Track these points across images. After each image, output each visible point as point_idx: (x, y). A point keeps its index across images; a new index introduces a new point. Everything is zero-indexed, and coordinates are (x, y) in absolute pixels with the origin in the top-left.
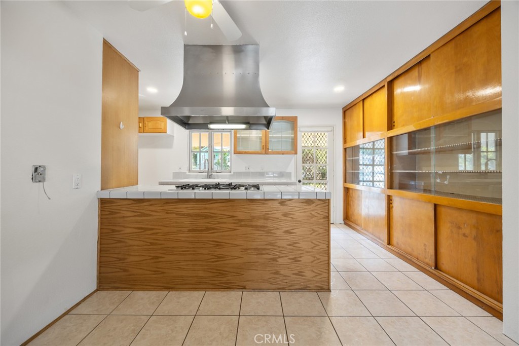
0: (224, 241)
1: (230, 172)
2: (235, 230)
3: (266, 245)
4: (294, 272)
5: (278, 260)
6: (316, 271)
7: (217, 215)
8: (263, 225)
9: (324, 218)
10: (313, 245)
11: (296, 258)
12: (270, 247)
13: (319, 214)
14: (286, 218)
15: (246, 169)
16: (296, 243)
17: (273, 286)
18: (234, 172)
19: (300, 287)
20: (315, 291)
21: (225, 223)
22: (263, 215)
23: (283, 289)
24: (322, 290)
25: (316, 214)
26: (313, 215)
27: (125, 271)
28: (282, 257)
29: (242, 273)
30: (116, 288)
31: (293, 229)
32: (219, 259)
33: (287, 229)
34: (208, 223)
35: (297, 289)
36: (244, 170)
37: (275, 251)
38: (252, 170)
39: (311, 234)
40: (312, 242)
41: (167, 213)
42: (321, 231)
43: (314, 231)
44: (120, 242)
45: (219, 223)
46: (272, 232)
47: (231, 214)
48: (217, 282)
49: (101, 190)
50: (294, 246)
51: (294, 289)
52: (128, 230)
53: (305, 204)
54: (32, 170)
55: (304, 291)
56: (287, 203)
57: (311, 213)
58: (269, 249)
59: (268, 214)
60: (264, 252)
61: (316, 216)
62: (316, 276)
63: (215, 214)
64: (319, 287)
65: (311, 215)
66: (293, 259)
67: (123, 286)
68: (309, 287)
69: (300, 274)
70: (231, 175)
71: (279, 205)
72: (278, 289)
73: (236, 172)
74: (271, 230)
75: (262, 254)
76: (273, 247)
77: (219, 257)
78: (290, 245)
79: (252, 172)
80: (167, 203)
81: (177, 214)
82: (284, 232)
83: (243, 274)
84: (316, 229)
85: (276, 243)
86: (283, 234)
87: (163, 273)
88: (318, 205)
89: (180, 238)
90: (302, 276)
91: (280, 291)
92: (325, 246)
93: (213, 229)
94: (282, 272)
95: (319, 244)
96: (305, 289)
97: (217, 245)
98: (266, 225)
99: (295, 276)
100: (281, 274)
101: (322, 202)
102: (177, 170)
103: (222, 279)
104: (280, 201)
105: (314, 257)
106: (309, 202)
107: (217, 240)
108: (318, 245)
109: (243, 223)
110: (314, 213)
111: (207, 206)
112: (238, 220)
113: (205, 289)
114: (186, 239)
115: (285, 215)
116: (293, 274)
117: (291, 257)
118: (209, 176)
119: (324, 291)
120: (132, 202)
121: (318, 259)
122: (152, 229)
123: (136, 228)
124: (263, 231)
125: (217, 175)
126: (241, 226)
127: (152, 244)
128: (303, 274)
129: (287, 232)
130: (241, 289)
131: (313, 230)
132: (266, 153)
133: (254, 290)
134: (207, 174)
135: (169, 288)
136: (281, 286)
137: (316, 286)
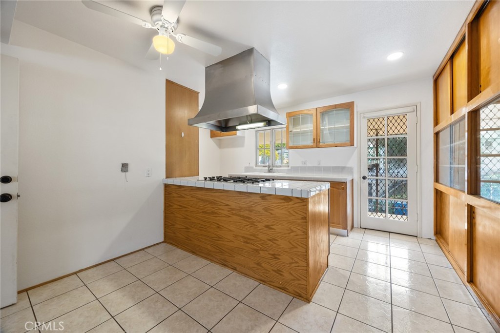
0: (222, 225)
1: (289, 167)
2: (229, 217)
3: (251, 235)
4: (274, 269)
5: (260, 252)
6: (295, 275)
7: (218, 202)
8: (248, 216)
9: (302, 218)
10: (291, 246)
11: (275, 254)
12: (254, 238)
13: (297, 213)
14: (266, 213)
15: (302, 164)
16: (275, 240)
17: (257, 276)
18: (291, 167)
19: (279, 286)
20: (293, 295)
21: (223, 210)
22: (248, 207)
23: (264, 281)
24: (300, 298)
25: (294, 214)
26: (290, 213)
27: (174, 233)
28: (264, 250)
29: (234, 255)
30: (171, 244)
31: (272, 225)
32: (219, 239)
33: (267, 224)
34: (213, 208)
35: (275, 286)
36: (300, 165)
37: (258, 243)
38: (308, 165)
39: (289, 233)
40: (290, 243)
41: (192, 197)
42: (299, 232)
43: (293, 231)
44: (173, 213)
45: (220, 209)
46: (255, 224)
47: (226, 202)
48: (218, 257)
49: (166, 178)
50: (274, 243)
51: (273, 286)
52: (175, 206)
53: (284, 201)
54: (121, 165)
55: (282, 291)
56: (267, 198)
57: (289, 212)
58: (253, 240)
59: (252, 207)
60: (249, 241)
61: (294, 215)
62: (294, 280)
63: (217, 201)
64: (297, 293)
65: (288, 213)
66: (273, 255)
67: (174, 243)
68: (288, 289)
69: (278, 272)
70: (289, 170)
71: (260, 199)
72: (261, 280)
73: (293, 167)
74: (255, 222)
75: (248, 243)
76: (255, 239)
77: (219, 238)
78: (270, 240)
79: (309, 167)
80: (192, 190)
81: (197, 199)
82: (264, 226)
83: (234, 257)
84: (294, 229)
85: (258, 235)
86: (264, 228)
87: (190, 240)
88: (296, 203)
89: (198, 217)
90: (281, 275)
91: (261, 282)
92: (304, 250)
93: (216, 213)
94: (263, 265)
95: (297, 246)
96: (283, 289)
97: (218, 227)
98: (250, 217)
99: (274, 273)
100: (262, 267)
101: (299, 201)
102: (248, 165)
103: (221, 256)
104: (261, 195)
105: (292, 259)
106: (287, 199)
107: (218, 223)
108: (297, 248)
109: (234, 212)
110: (292, 212)
111: (212, 194)
112: (231, 208)
113: (212, 261)
114: (201, 218)
115: (266, 209)
116: (273, 270)
117: (271, 252)
118: (270, 171)
119: (302, 299)
120: (176, 187)
121: (297, 262)
122: (185, 207)
123: (178, 205)
124: (248, 221)
125: (277, 170)
126: (233, 214)
127: (185, 218)
128: (282, 273)
129: (267, 227)
130: (233, 269)
131: (291, 230)
132: (318, 147)
133: (242, 273)
134: (267, 168)
135: (194, 253)
136: (263, 279)
137: (294, 290)
